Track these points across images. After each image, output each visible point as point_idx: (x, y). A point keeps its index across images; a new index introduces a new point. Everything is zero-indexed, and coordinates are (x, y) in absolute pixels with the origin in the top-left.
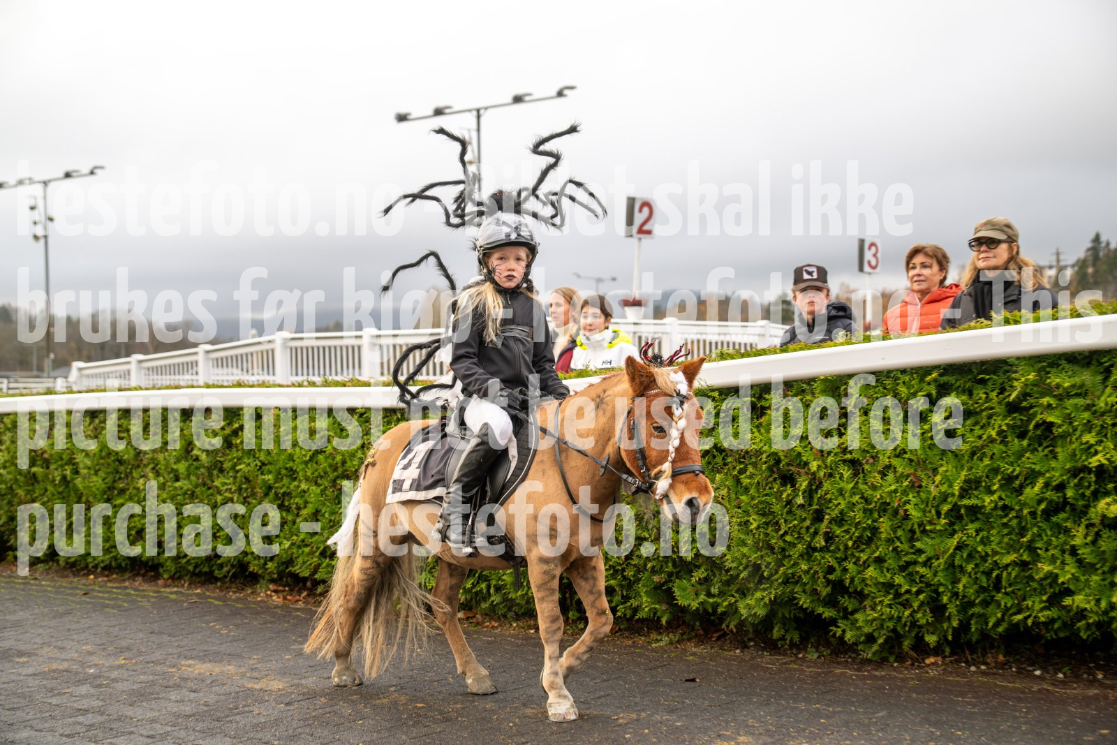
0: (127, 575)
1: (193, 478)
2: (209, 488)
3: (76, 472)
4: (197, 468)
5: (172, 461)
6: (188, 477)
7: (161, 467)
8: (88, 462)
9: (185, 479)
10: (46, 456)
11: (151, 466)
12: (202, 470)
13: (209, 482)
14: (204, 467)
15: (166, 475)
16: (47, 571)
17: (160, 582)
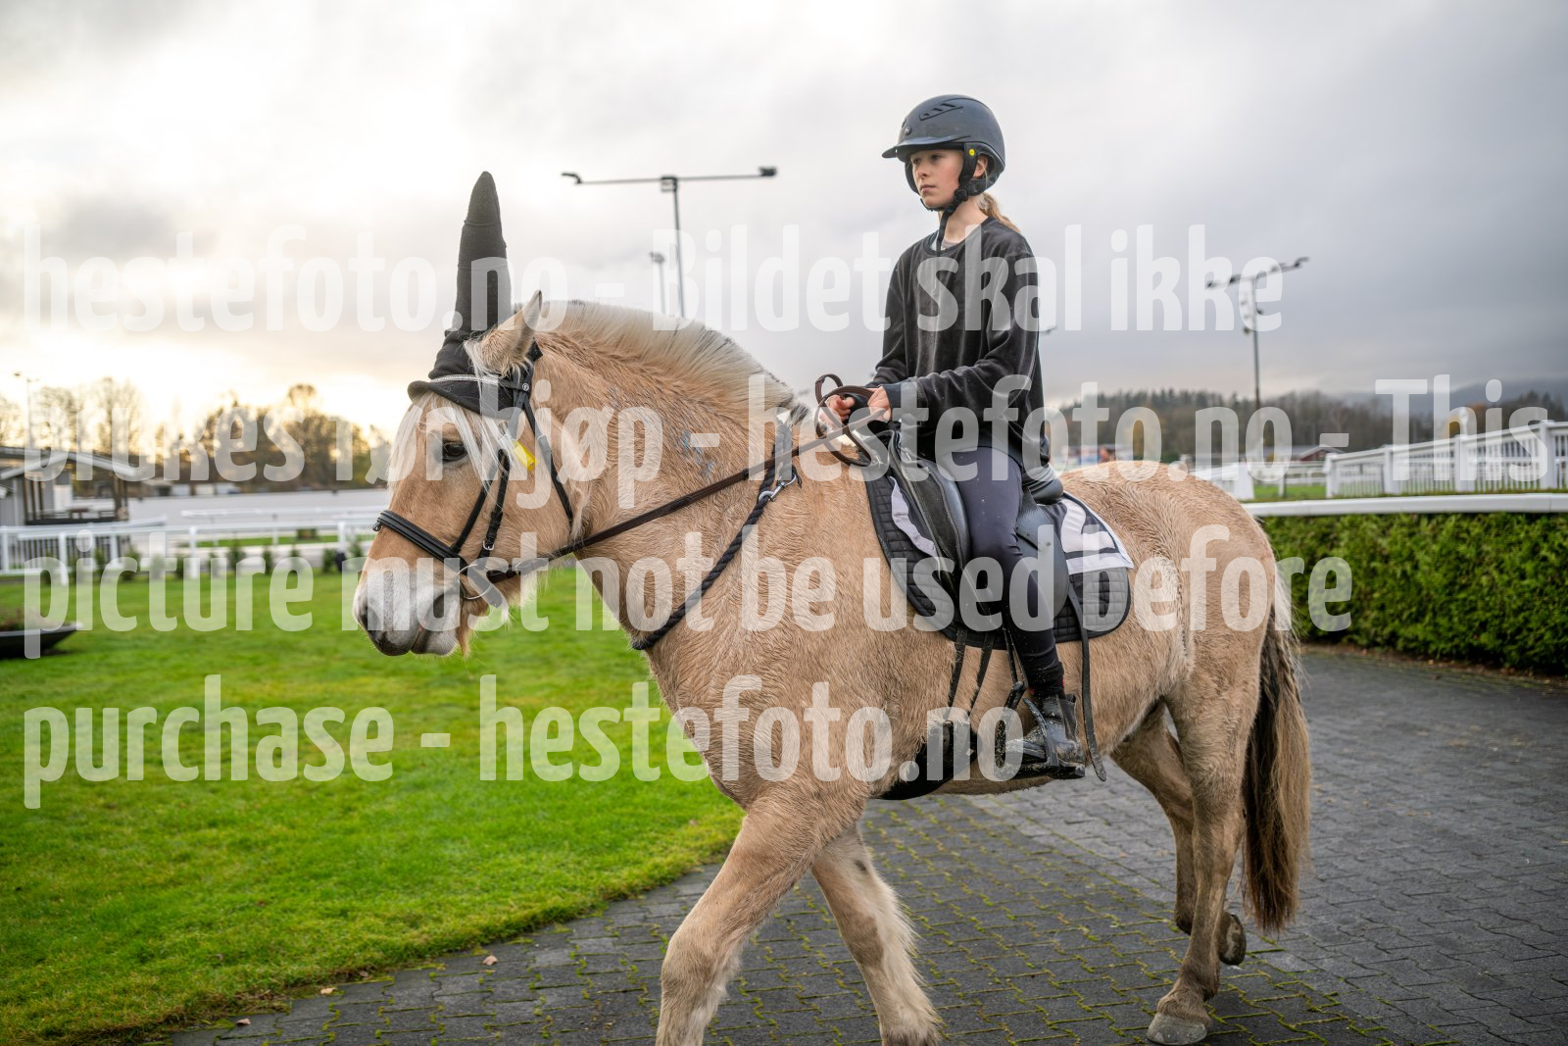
0: (1466, 663)
1: (1541, 577)
2: (1558, 587)
3: (1416, 567)
4: (1546, 568)
5: (1517, 561)
6: (1535, 575)
7: (1507, 564)
8: (1428, 559)
9: (1532, 578)
10: (1385, 553)
11: (1495, 564)
12: (1550, 571)
13: (1558, 581)
14: (1552, 566)
15: (1511, 573)
16: (1385, 653)
17: (1503, 670)
